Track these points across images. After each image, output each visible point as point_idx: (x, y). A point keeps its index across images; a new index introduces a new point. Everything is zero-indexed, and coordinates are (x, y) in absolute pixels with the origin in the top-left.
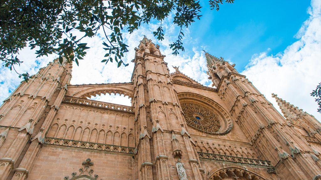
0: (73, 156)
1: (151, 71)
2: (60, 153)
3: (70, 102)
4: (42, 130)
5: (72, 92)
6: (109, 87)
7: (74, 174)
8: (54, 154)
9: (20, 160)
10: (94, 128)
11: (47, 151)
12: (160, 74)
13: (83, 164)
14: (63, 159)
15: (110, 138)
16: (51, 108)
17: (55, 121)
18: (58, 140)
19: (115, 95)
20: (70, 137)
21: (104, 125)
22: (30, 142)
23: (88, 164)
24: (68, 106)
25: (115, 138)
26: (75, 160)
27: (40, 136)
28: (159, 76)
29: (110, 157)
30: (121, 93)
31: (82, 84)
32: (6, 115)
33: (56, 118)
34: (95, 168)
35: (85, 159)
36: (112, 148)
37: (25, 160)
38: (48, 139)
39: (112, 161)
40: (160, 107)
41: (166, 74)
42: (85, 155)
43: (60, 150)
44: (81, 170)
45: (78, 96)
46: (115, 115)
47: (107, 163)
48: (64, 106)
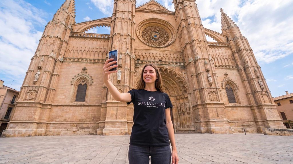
0: (78, 66)
1: (119, 10)
2: (72, 65)
3: (74, 36)
4: (60, 55)
5: (76, 29)
6: (98, 22)
7: (78, 74)
8: (69, 65)
9: (53, 70)
10: (88, 50)
11: (65, 65)
12: (125, 11)
13: (82, 70)
14: (73, 68)
15: (97, 55)
16: (63, 42)
17: (68, 49)
18: (70, 59)
19: (102, 27)
20: (76, 56)
21: (93, 48)
22: (56, 62)
23: (85, 69)
24: (73, 39)
25: (99, 55)
26: (79, 68)
27: (61, 58)
28: (124, 13)
29: (96, 66)
30: (105, 25)
31: (81, 22)
32: (41, 49)
33: (68, 47)
34: (88, 71)
35: (83, 67)
36: (97, 61)
37: (55, 70)
38: (65, 58)
39: (97, 67)
40: (118, 38)
41: (129, 11)
42: (83, 65)
43: (71, 63)
44: (82, 72)
45: (79, 31)
46: (100, 41)
47: (94, 68)
48: (71, 38)
